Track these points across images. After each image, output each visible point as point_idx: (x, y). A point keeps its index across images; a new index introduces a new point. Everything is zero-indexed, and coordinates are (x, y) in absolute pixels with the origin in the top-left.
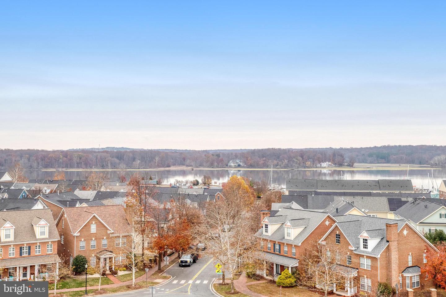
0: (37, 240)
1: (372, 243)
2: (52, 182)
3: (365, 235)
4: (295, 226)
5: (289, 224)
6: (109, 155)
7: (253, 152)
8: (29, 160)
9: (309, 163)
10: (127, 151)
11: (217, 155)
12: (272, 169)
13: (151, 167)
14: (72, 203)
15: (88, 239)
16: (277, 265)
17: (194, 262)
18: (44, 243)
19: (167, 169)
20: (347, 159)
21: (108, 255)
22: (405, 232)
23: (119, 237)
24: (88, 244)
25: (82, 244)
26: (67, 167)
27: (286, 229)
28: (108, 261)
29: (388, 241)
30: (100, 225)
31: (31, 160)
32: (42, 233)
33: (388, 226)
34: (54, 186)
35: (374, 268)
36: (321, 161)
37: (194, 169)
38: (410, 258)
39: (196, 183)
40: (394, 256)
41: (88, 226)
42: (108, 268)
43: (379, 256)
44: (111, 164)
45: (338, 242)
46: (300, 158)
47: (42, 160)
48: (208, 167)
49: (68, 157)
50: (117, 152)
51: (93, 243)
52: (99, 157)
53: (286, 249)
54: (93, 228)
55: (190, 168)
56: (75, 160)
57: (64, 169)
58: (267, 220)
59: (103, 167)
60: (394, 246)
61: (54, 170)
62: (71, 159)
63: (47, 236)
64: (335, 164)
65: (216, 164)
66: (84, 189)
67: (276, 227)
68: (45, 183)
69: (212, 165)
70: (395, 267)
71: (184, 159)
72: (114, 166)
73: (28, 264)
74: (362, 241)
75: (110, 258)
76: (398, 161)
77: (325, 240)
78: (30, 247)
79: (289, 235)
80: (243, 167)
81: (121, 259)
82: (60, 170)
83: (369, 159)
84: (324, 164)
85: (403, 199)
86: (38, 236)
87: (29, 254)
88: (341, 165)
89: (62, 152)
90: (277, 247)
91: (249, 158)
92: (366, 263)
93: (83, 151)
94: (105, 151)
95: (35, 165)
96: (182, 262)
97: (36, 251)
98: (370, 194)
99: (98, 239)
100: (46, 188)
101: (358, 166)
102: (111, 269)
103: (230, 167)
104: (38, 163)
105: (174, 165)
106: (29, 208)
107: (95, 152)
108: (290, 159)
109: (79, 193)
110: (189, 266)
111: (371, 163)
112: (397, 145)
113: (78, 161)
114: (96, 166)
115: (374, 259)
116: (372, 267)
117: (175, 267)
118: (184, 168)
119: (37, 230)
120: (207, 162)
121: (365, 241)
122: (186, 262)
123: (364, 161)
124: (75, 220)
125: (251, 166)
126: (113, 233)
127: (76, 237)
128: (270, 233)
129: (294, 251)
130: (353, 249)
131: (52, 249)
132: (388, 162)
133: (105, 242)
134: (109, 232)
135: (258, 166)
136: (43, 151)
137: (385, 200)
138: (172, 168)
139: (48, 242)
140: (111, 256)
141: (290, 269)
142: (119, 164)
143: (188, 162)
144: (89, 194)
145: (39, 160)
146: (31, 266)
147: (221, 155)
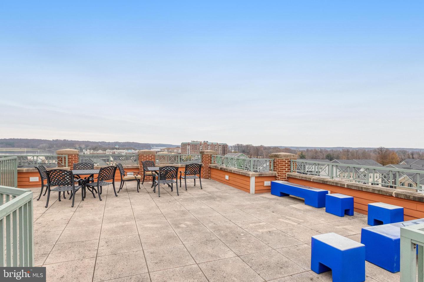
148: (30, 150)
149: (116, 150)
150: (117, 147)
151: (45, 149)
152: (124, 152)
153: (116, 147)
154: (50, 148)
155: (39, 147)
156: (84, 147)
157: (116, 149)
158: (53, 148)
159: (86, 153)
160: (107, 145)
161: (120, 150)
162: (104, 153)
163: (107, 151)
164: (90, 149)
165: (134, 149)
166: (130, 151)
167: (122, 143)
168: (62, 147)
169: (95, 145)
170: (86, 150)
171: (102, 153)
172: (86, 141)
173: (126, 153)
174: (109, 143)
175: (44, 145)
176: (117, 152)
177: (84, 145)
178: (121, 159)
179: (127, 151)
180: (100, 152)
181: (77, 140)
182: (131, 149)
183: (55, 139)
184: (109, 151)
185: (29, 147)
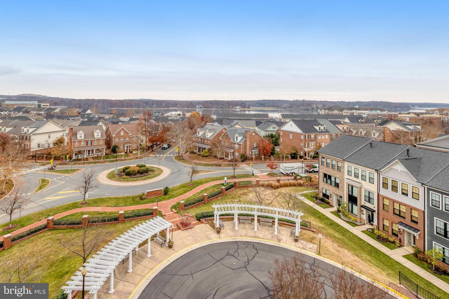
0: (95, 138)
1: (240, 138)
2: (110, 114)
3: (237, 135)
4: (210, 132)
5: (208, 131)
6: (141, 102)
7: (207, 102)
8: (103, 104)
9: (231, 106)
10: (150, 101)
11: (191, 103)
12: (213, 109)
13: (161, 108)
14: (117, 123)
15: (120, 137)
16: (202, 148)
17: (169, 147)
18: (98, 140)
19: (168, 108)
20: (247, 105)
21: (129, 145)
22: (253, 134)
23: (134, 137)
24: (119, 140)
25: (117, 140)
26: (121, 107)
27: (206, 133)
28: (129, 147)
29: (246, 138)
30: (125, 132)
31: (104, 104)
32: (98, 136)
33: (246, 131)
34: (112, 116)
35: (240, 148)
36: (236, 106)
37: (181, 109)
38: (255, 144)
39: (179, 115)
40: (248, 143)
41: (119, 132)
42: (128, 150)
43: (242, 143)
44: (142, 106)
45: (227, 138)
46: (227, 104)
47: (109, 104)
48: (187, 108)
49: (122, 103)
50: (145, 101)
51: (122, 139)
52: (137, 103)
53: (206, 141)
54: (122, 133)
55: (179, 108)
56: (126, 104)
57: (120, 108)
58: (199, 130)
59: (138, 107)
60: (248, 139)
61: (115, 109)
62: (123, 104)
63: (100, 136)
64: (242, 107)
65: (190, 107)
66: (124, 117)
67: (203, 132)
68: (108, 114)
69: (188, 107)
70: (248, 147)
71: (176, 104)
72: (144, 107)
73: (90, 149)
74: (235, 137)
75: (130, 146)
76: (268, 106)
77: (222, 137)
78: (91, 142)
79: (207, 135)
80: (203, 108)
81: (134, 146)
82: (118, 108)
83: (257, 105)
84: (238, 107)
85: (262, 121)
86: (96, 137)
87: (91, 144)
88: (244, 108)
89: (119, 101)
90: (203, 141)
91: (205, 104)
92: (237, 146)
93: (130, 100)
94: (140, 100)
95: (106, 106)
96: (163, 147)
97: (95, 143)
98: (250, 120)
99: (124, 138)
100: (107, 116)
101: (252, 108)
102: (130, 150)
103: (197, 108)
104: (107, 106)
105: (171, 107)
106: (96, 125)
107: (135, 101)
108: (223, 105)
109: (122, 119)
110: (166, 149)
111: (257, 107)
112: (269, 99)
113: (127, 105)
114: (135, 107)
115: (240, 145)
116: (239, 148)
117: (160, 150)
118: (176, 108)
119: (95, 134)
120: (186, 106)
121: (237, 137)
122: (165, 147)
123: (254, 106)
124: (114, 130)
125: (206, 108)
126: (131, 135)
127: (114, 137)
128: (200, 135)
129: (209, 142)
130: (232, 141)
131: (102, 142)
132: (264, 107)
133: (127, 139)
134: (129, 135)
135: (209, 107)
136: (110, 100)
137: (254, 122)
138: (171, 108)
139: (100, 139)
140: (130, 145)
141: (207, 149)
142: (146, 106)
143: (178, 105)
144: (127, 119)
145: (108, 104)
146: (92, 150)
147: (193, 103)
148: (275, 109)
149: (356, 111)
150: (357, 107)
151: (286, 109)
152: (365, 113)
153: (355, 107)
154: (290, 107)
155: (282, 107)
156: (321, 107)
157: (356, 109)
158: (293, 108)
159: (320, 113)
160: (346, 105)
161: (361, 110)
162: (340, 113)
163: (344, 111)
164: (325, 109)
165: (381, 110)
166: (374, 112)
167: (365, 102)
168: (301, 106)
169: (332, 105)
170: (321, 110)
171: (338, 113)
172: (324, 100)
173: (369, 115)
174: (349, 103)
175: (286, 105)
176: (356, 113)
177: (321, 105)
178: (359, 121)
179: (369, 112)
180: (336, 112)
181: (314, 100)
182: (376, 109)
183: (295, 100)
184: (347, 111)
185: (274, 107)
